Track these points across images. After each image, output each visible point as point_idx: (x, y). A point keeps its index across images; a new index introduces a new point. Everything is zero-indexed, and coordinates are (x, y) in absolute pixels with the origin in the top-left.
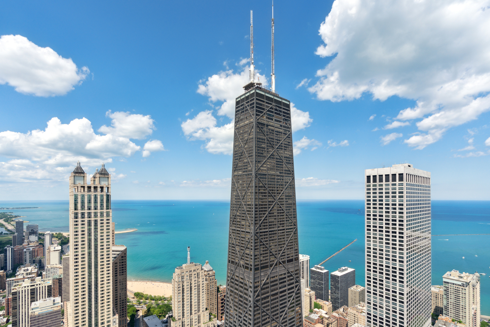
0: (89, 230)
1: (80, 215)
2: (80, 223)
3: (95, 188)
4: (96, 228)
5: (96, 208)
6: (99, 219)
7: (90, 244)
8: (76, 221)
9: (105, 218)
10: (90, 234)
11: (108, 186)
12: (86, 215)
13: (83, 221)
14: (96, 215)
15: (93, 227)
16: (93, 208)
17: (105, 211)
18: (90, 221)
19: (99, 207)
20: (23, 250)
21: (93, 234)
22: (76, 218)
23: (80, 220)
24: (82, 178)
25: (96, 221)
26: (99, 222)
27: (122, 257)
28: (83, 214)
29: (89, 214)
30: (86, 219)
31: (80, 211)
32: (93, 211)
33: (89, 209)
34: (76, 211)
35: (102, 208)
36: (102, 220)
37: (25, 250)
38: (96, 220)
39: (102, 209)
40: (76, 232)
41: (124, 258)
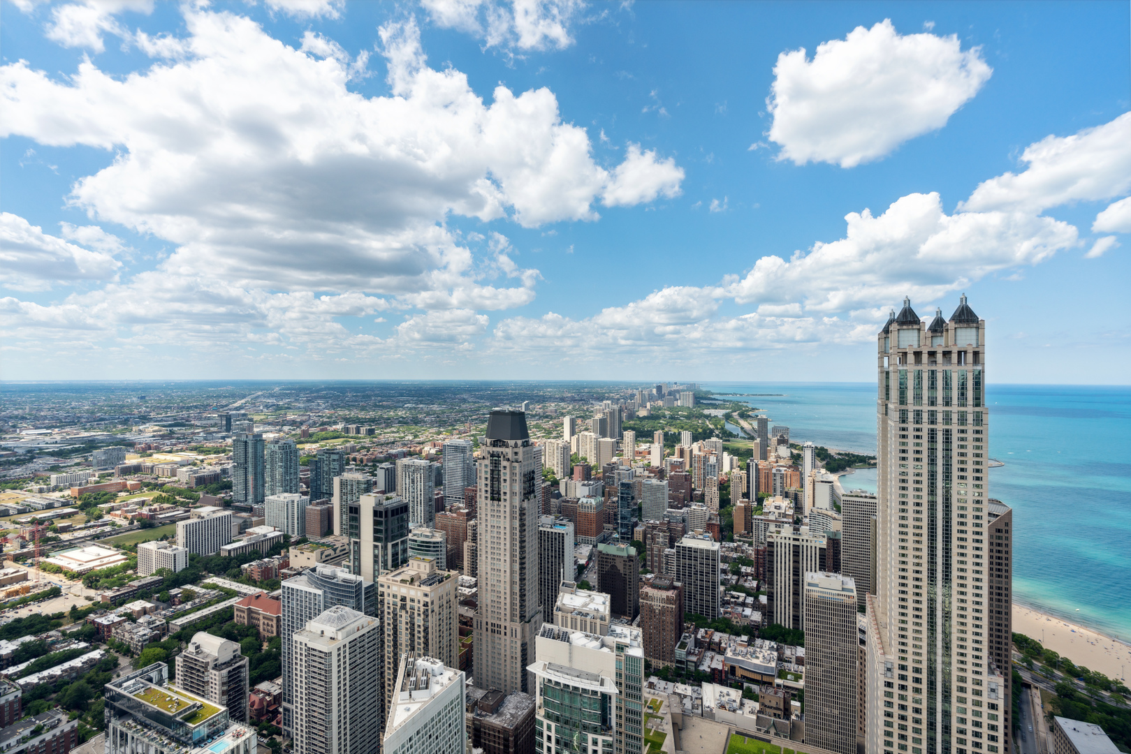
0: (932, 450)
1: (911, 416)
2: (911, 433)
3: (932, 354)
4: (947, 450)
5: (947, 402)
6: (955, 428)
7: (932, 483)
8: (904, 429)
9: (970, 428)
10: (932, 460)
11: (977, 350)
12: (925, 416)
13: (918, 430)
14: (947, 419)
15: (940, 446)
16: (940, 400)
17: (970, 409)
18: (932, 430)
19: (955, 401)
20: (771, 469)
21: (940, 462)
22: (904, 422)
23: (911, 426)
24: (916, 331)
25: (947, 433)
26: (955, 436)
27: (999, 531)
28: (918, 414)
29: (933, 414)
30: (926, 427)
31: (911, 407)
32: (940, 408)
33: (933, 402)
34: (903, 407)
35: (963, 403)
36: (962, 431)
37: (774, 471)
38: (947, 431)
39: (963, 405)
40: (904, 451)
41: (1003, 535)
